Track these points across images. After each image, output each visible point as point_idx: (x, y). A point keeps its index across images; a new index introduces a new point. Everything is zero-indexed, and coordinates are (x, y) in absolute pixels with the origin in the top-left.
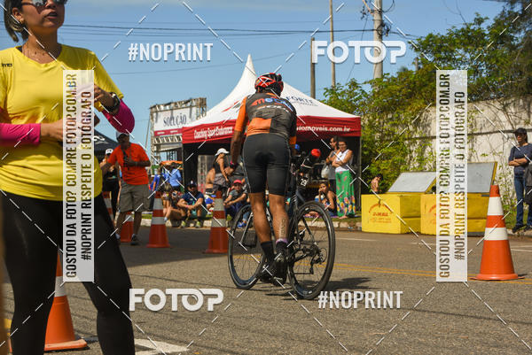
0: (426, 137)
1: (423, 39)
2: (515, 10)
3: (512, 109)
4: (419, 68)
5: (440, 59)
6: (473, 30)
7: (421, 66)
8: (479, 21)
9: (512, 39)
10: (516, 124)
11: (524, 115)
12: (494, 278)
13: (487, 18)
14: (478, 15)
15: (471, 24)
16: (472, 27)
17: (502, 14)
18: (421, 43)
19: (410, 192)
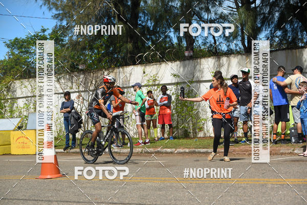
0: (14, 98)
1: (12, 41)
2: (63, 24)
3: (63, 81)
4: (10, 58)
5: (22, 52)
6: (40, 36)
7: (11, 57)
8: (44, 31)
9: (62, 40)
10: (65, 89)
11: (70, 84)
12: (49, 177)
13: (48, 29)
14: (43, 27)
15: (39, 32)
16: (40, 34)
17: (56, 27)
18: (11, 43)
19: (4, 131)
